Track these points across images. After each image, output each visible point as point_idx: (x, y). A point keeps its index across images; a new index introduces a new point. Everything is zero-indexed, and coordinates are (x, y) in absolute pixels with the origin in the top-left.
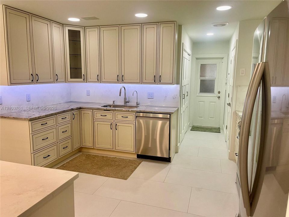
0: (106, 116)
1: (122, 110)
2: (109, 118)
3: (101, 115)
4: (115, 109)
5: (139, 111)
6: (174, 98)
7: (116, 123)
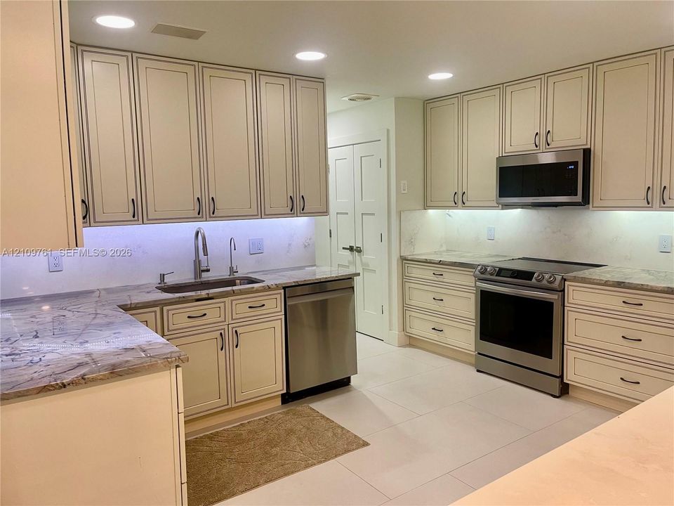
0: (205, 314)
1: (253, 287)
2: (215, 320)
3: (189, 317)
4: (233, 291)
5: (294, 284)
6: (306, 246)
7: (234, 330)
